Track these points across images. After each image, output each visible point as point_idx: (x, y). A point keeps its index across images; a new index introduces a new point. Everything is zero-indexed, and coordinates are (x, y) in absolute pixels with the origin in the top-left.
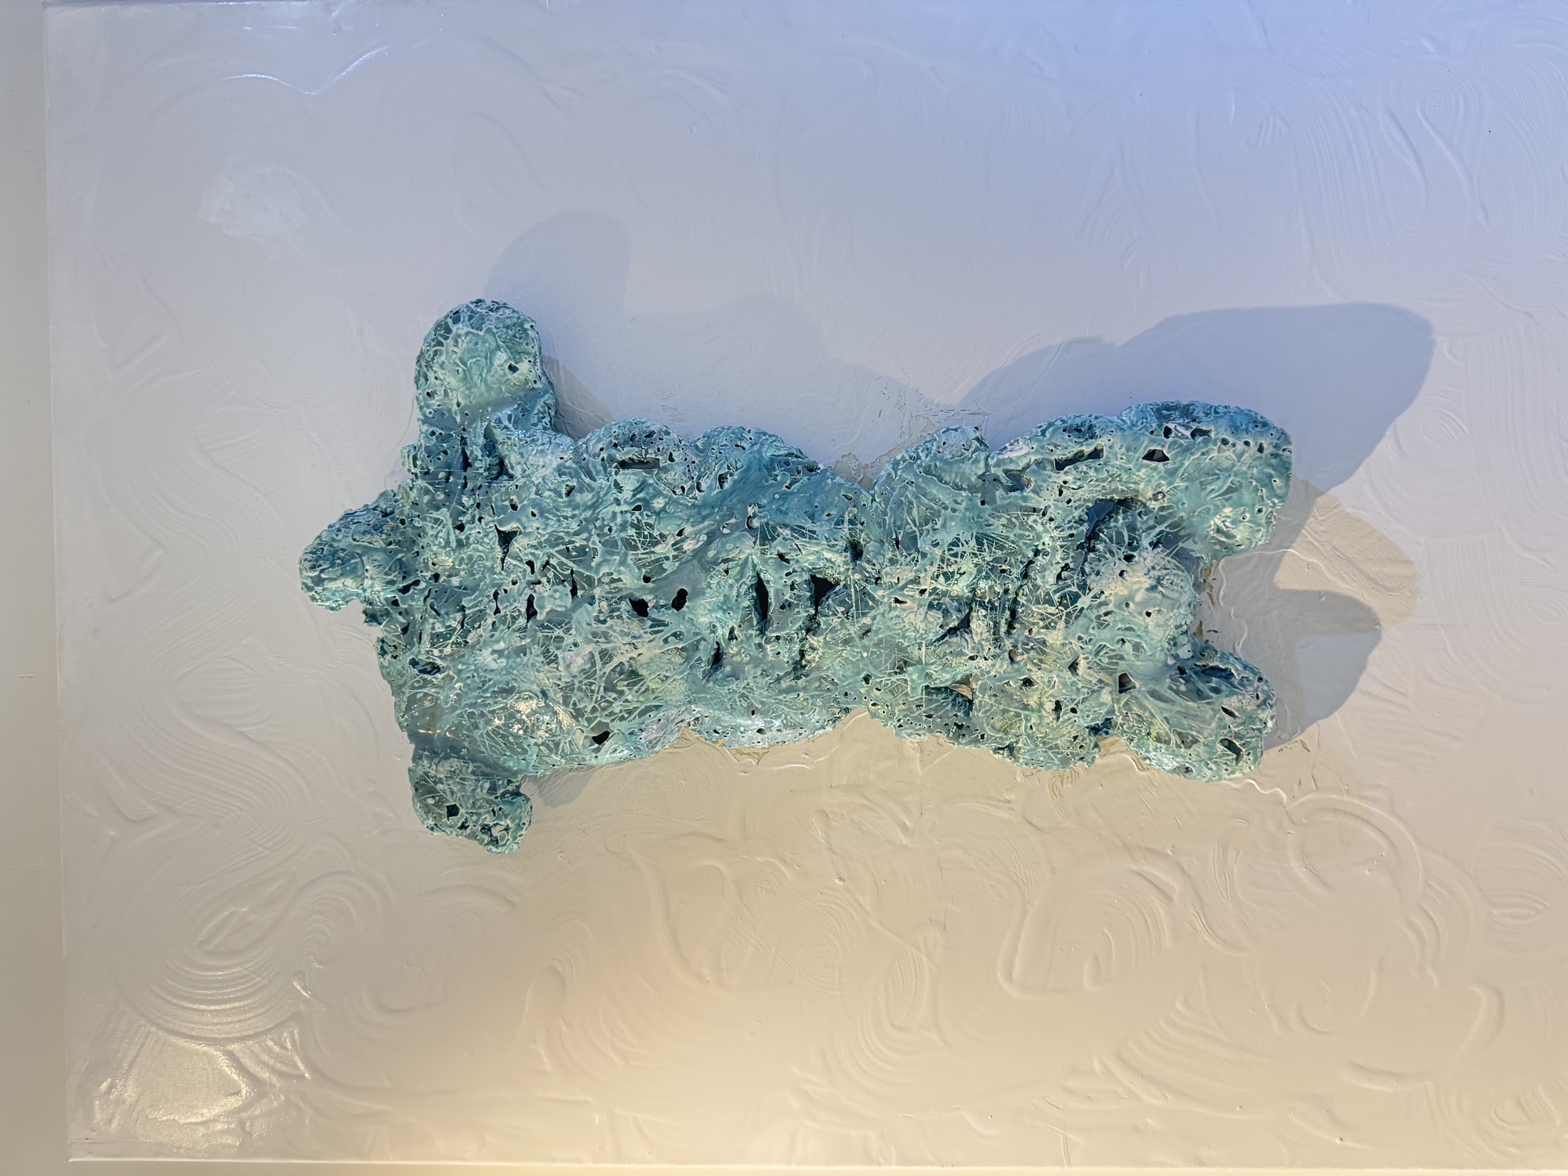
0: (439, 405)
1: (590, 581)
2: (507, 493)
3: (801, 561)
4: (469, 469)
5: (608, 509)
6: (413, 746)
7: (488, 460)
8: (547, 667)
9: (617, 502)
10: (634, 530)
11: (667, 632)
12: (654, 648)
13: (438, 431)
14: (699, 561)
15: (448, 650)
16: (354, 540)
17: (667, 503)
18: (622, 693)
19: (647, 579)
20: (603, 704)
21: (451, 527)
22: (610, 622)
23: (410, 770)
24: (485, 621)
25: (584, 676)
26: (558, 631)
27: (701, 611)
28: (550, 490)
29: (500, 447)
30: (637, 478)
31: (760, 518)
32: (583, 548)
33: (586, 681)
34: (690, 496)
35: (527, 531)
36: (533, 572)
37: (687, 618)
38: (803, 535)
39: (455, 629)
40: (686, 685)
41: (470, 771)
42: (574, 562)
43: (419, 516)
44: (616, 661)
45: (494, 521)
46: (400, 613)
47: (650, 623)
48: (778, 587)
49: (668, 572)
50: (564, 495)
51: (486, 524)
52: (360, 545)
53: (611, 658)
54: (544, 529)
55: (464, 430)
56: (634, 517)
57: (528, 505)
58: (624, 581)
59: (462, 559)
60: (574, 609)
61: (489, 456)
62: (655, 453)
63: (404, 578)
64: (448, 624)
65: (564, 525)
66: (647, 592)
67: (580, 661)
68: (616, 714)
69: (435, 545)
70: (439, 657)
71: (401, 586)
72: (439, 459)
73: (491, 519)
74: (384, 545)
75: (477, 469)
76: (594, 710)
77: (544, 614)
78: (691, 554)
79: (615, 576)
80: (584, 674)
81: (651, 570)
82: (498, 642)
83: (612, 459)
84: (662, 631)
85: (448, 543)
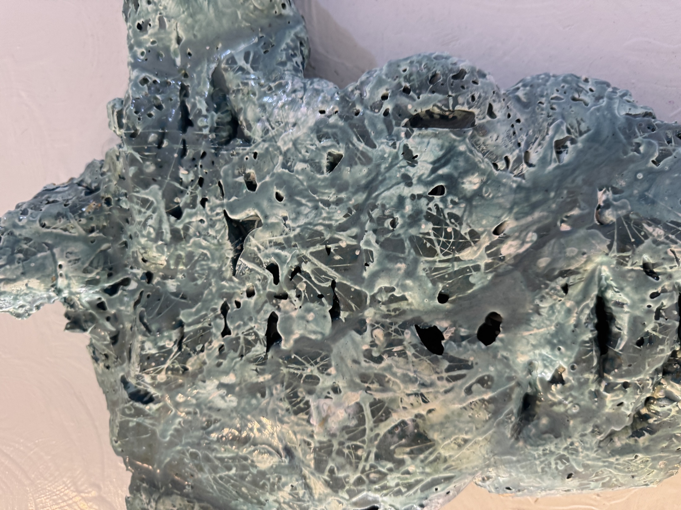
0: (153, 43)
1: (359, 298)
2: (242, 164)
3: (676, 275)
4: (189, 129)
5: (392, 191)
7: (216, 116)
8: (293, 418)
9: (407, 180)
10: (431, 226)
11: (471, 377)
12: (452, 402)
13: (152, 78)
14: (524, 273)
15: (162, 377)
16: (43, 226)
18: (401, 463)
19: (443, 298)
20: (372, 476)
21: (163, 211)
22: (387, 361)
24: (210, 343)
25: (347, 436)
26: (312, 368)
27: (521, 347)
28: (304, 161)
29: (232, 97)
30: (440, 142)
31: (617, 208)
32: (351, 249)
33: (350, 444)
34: (516, 172)
35: (269, 221)
36: (276, 281)
37: (499, 356)
39: (170, 351)
40: (488, 446)
42: (337, 270)
43: (126, 195)
44: (395, 419)
45: (222, 205)
47: (446, 364)
48: (638, 313)
49: (475, 288)
50: (325, 170)
51: (212, 209)
52: (51, 233)
53: (388, 414)
54: (295, 220)
55: (186, 75)
56: (431, 205)
57: (271, 183)
58: (410, 300)
59: (179, 257)
60: (334, 338)
61: (217, 111)
62: (468, 103)
63: (110, 275)
64: (161, 344)
65: (324, 215)
66: (441, 316)
67: (341, 414)
69: (143, 236)
70: (152, 385)
71: (107, 285)
72: (150, 115)
73: (218, 202)
74: (83, 232)
75: (201, 129)
76: (359, 481)
77: (292, 342)
78: (512, 262)
79: (397, 293)
80: (347, 433)
81: (451, 285)
82: (226, 373)
83: (400, 112)
84: (463, 376)
85: (159, 234)
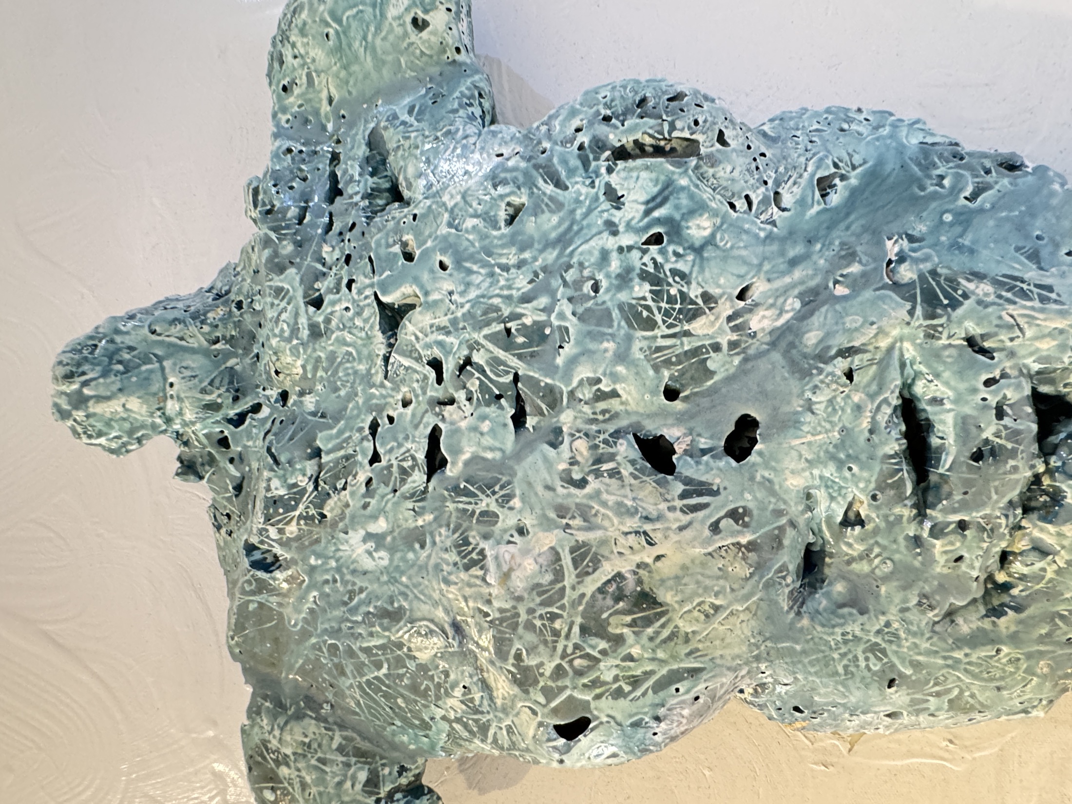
3: (1022, 352)
6: (250, 689)
11: (718, 508)
14: (786, 354)
15: (292, 530)
16: (153, 332)
17: (717, 229)
23: (243, 731)
26: (488, 500)
35: (431, 298)
38: (1024, 295)
40: (753, 623)
41: (335, 745)
46: (232, 461)
47: (680, 488)
57: (433, 249)
60: (518, 456)
67: (529, 566)
68: (605, 683)
81: (682, 373)
84: (706, 506)
